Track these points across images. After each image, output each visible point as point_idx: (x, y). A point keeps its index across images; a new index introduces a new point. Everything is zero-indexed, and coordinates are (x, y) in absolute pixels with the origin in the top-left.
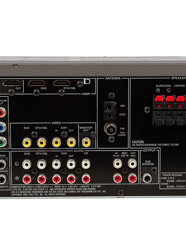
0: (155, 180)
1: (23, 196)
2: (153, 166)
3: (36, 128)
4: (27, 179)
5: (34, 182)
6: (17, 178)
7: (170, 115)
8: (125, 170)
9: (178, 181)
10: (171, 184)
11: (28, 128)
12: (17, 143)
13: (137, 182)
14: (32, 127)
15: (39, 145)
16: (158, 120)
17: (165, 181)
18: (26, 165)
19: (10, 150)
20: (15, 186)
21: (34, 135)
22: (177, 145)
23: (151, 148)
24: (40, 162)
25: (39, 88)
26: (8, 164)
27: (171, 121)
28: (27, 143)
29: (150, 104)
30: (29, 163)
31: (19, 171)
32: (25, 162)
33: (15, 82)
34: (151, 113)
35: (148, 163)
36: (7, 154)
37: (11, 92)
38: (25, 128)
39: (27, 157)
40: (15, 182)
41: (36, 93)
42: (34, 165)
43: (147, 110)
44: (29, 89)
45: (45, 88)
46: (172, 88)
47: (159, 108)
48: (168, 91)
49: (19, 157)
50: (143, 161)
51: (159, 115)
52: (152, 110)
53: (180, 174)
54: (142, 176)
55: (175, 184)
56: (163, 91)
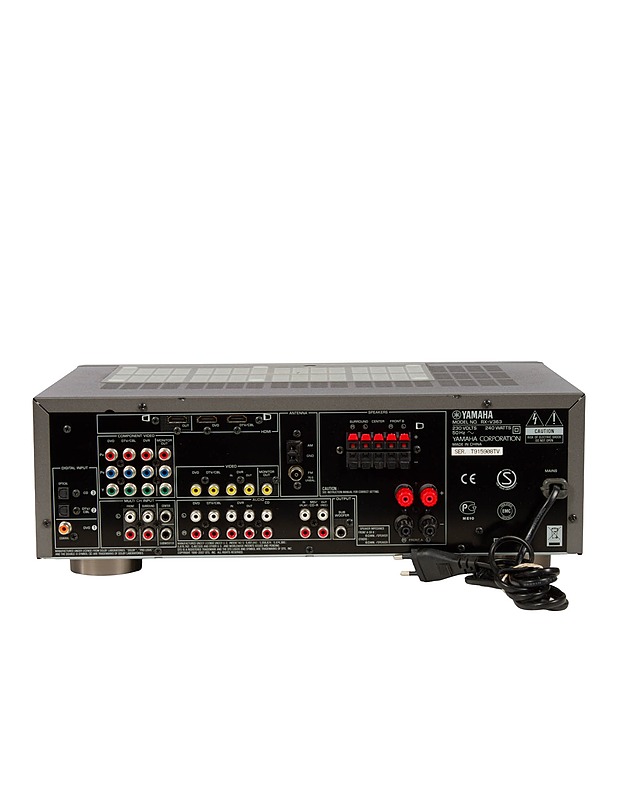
0: (350, 534)
1: (191, 554)
2: (348, 518)
3: (207, 472)
4: (196, 534)
5: (205, 537)
6: (184, 533)
7: (367, 456)
8: (314, 522)
9: (379, 536)
10: (370, 539)
11: (198, 473)
12: (184, 490)
13: (329, 537)
14: (203, 471)
15: (211, 493)
16: (352, 462)
17: (363, 536)
18: (196, 516)
19: (176, 499)
20: (182, 543)
21: (205, 480)
22: (377, 492)
23: (346, 495)
24: (211, 514)
25: (210, 425)
26: (173, 515)
27: (368, 463)
28: (196, 490)
29: (343, 443)
30: (199, 514)
31: (186, 524)
32: (194, 513)
33: (181, 418)
34: (344, 453)
35: (342, 514)
36: (172, 504)
37: (177, 431)
38: (193, 472)
39: (196, 508)
40: (181, 538)
41: (207, 431)
42: (205, 517)
43: (340, 450)
44: (198, 427)
45: (218, 425)
46: (369, 424)
47: (353, 447)
48: (365, 428)
49: (187, 508)
50: (336, 512)
51: (354, 456)
52: (345, 451)
53: (381, 527)
54: (335, 529)
55: (375, 539)
56: (359, 428)
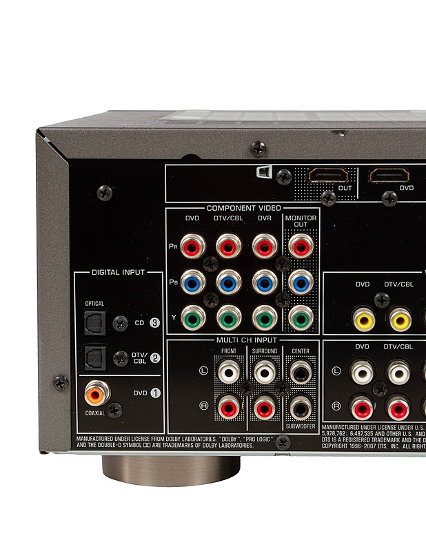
1: (349, 449)
3: (387, 284)
4: (362, 409)
5: (381, 414)
6: (336, 406)
11: (367, 284)
12: (339, 319)
14: (377, 282)
15: (395, 325)
18: (362, 373)
19: (321, 337)
20: (330, 426)
21: (382, 300)
24: (393, 369)
25: (395, 187)
26: (315, 371)
28: (364, 319)
30: (368, 369)
31: (343, 389)
32: (358, 367)
33: (336, 173)
36: (313, 348)
37: (328, 198)
38: (358, 284)
39: (362, 355)
40: (330, 415)
41: (390, 199)
42: (381, 376)
44: (370, 191)
45: (411, 188)
49: (343, 355)
